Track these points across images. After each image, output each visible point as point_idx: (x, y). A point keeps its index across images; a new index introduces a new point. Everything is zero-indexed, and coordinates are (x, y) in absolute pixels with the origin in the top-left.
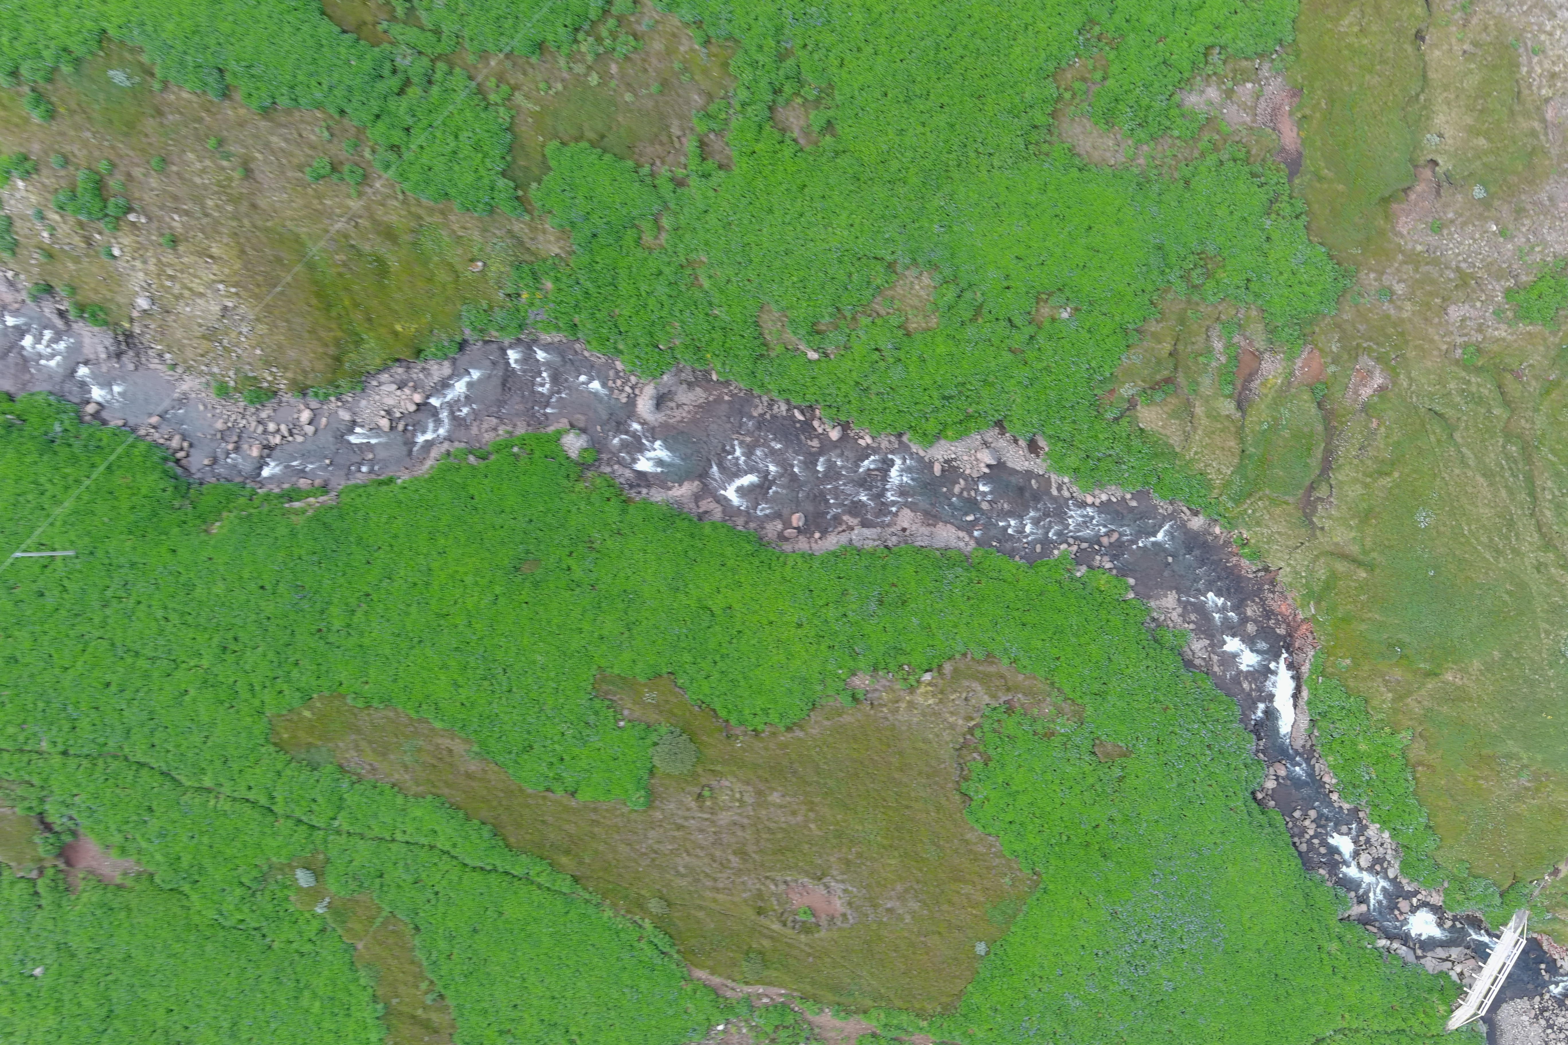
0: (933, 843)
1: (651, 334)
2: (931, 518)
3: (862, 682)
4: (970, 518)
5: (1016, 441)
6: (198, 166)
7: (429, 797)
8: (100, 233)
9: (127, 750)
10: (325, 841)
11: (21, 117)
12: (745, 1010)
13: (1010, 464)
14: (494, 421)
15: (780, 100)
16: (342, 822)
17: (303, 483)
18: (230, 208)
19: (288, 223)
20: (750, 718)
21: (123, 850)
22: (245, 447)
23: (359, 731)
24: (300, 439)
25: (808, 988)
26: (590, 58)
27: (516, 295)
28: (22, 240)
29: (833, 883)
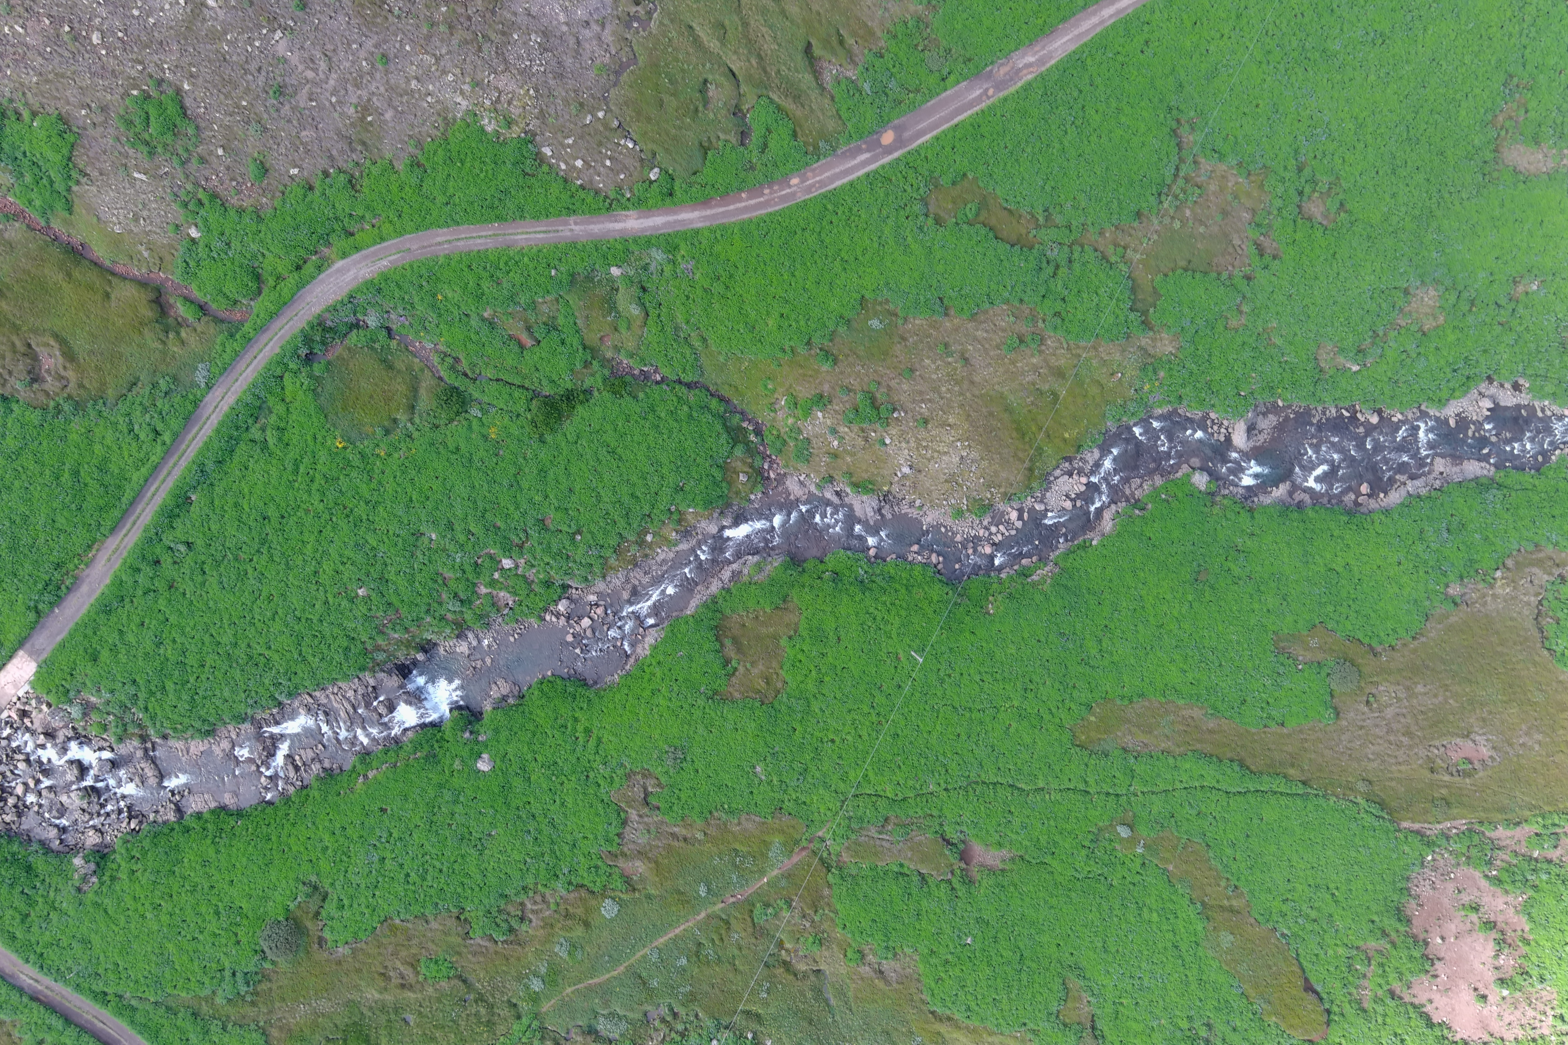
0: (1538, 689)
1: (1236, 387)
2: (1457, 459)
3: (1455, 590)
4: (1485, 451)
5: (1502, 386)
6: (933, 366)
7: (1189, 753)
8: (875, 432)
9: (983, 776)
10: (1129, 803)
11: (814, 370)
12: (1444, 840)
13: (1502, 404)
14: (1138, 481)
15: (1305, 198)
16: (1137, 787)
18: (956, 389)
19: (996, 387)
20: (1385, 638)
21: (1000, 845)
22: (980, 548)
23: (1129, 721)
24: (1013, 532)
25: (1482, 814)
26: (1171, 212)
27: (1141, 389)
28: (815, 451)
29: (1476, 738)
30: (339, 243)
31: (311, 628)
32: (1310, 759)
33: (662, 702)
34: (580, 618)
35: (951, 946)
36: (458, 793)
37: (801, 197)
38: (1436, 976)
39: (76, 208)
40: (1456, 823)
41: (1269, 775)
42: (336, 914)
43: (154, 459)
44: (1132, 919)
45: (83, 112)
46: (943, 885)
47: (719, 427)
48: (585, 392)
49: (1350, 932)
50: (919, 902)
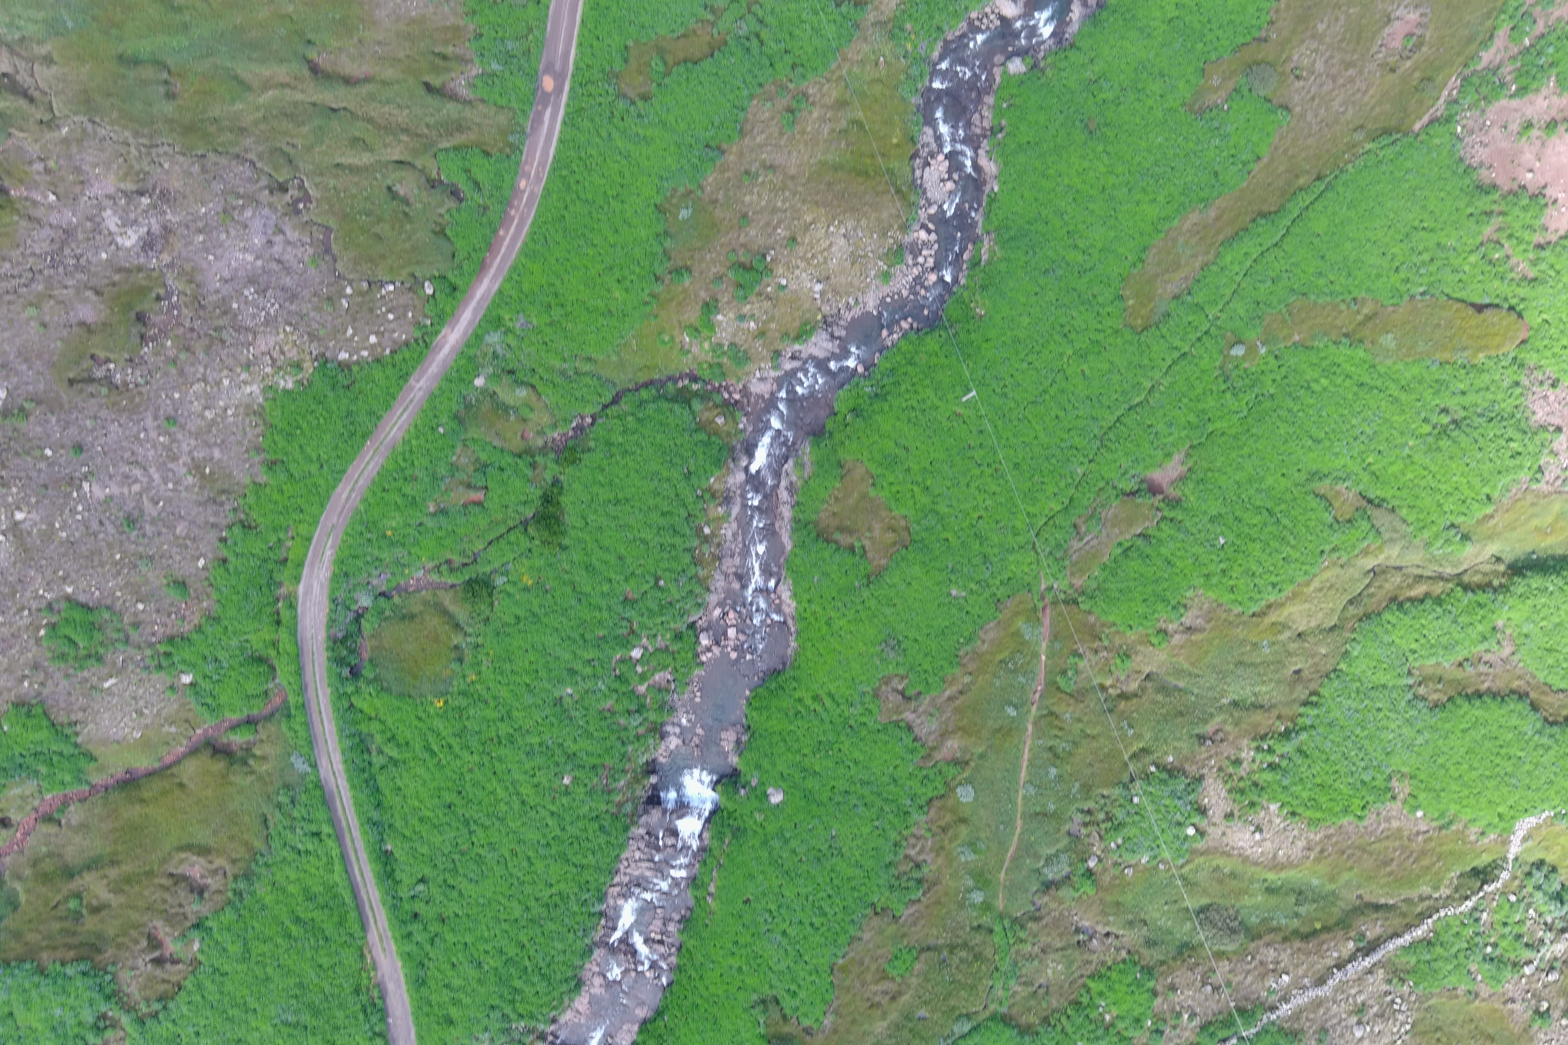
6: (755, 197)
7: (1221, 249)
8: (768, 286)
9: (1105, 424)
10: (1220, 328)
11: (682, 293)
12: (1455, 106)
18: (787, 193)
19: (811, 162)
20: (1259, 22)
23: (1157, 275)
25: (1459, 59)
27: (907, 52)
28: (745, 347)
29: (1398, 13)
30: (284, 575)
31: (563, 842)
33: (842, 622)
34: (725, 634)
35: (1214, 557)
36: (780, 834)
37: (539, 190)
38: (1555, 201)
39: (96, 753)
41: (1289, 201)
42: (796, 1002)
43: (335, 852)
44: (1312, 401)
45: (26, 684)
46: (1162, 525)
47: (665, 405)
48: (553, 485)
49: (1464, 239)
50: (1159, 554)
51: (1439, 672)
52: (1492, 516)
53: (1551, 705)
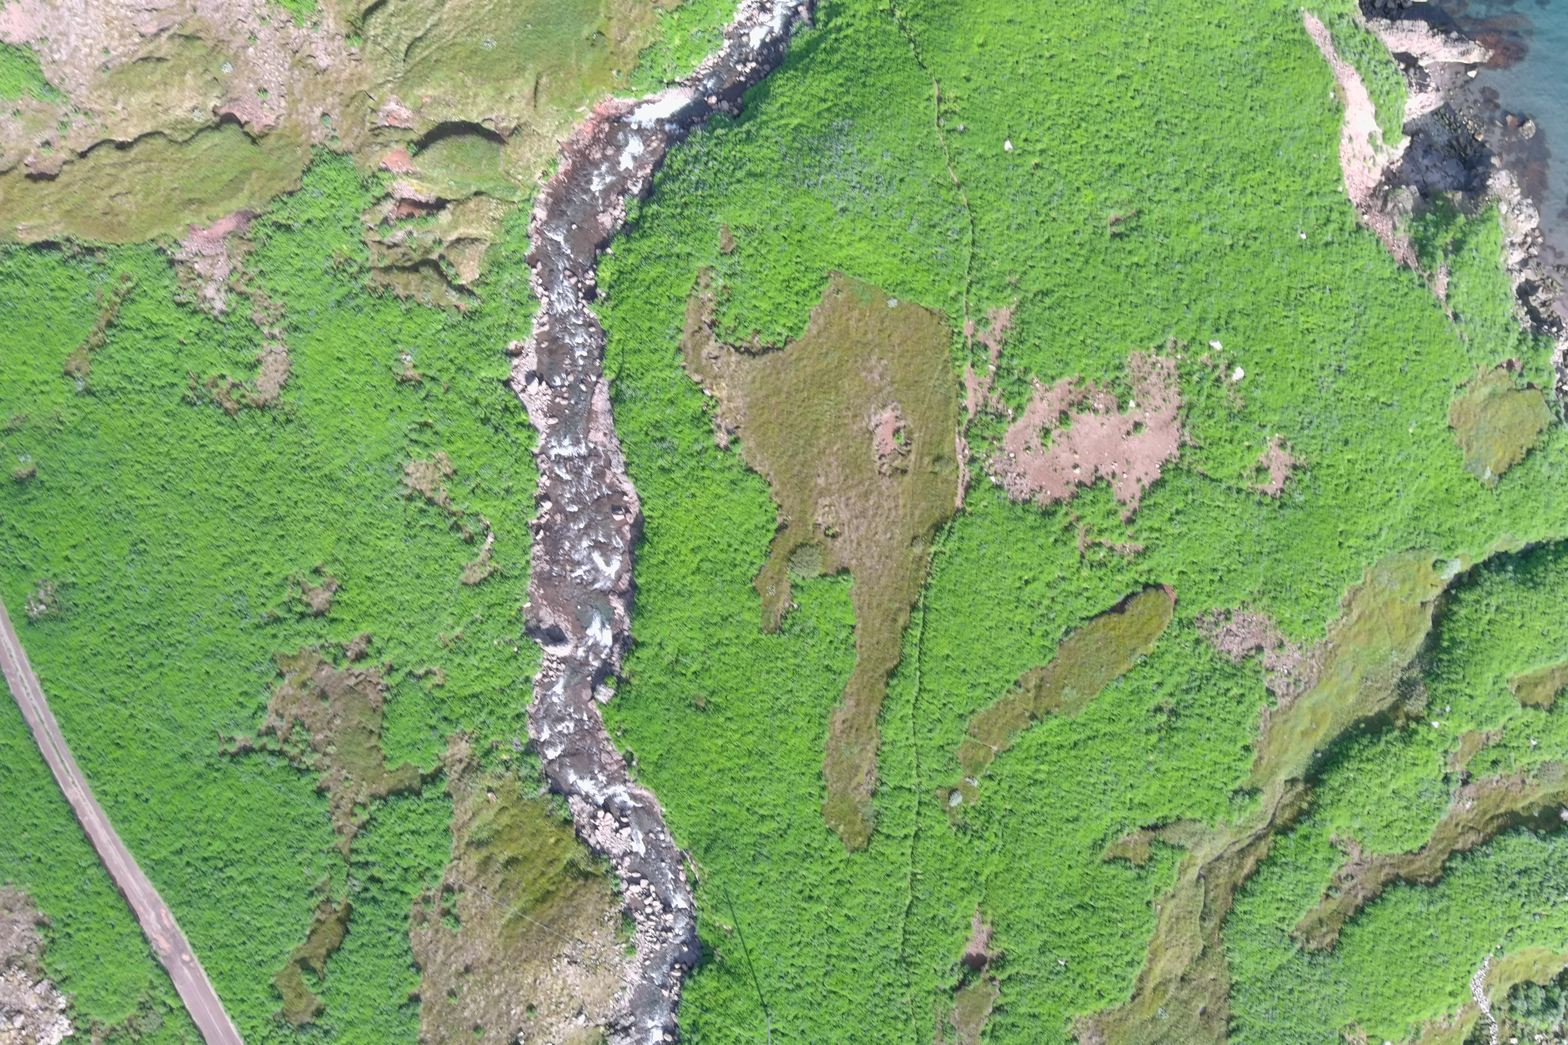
0: (825, 358)
1: (508, 660)
3: (722, 440)
6: (472, 1006)
7: (879, 728)
9: (896, 945)
10: (927, 792)
12: (976, 465)
15: (308, 612)
16: (911, 784)
17: (682, 878)
18: (496, 977)
19: (496, 935)
20: (769, 515)
21: (966, 929)
23: (845, 790)
25: (950, 423)
27: (506, 764)
29: (873, 424)
32: (890, 600)
35: (1065, 983)
38: (1114, 475)
40: (959, 449)
41: (903, 646)
44: (1046, 791)
46: (1004, 989)
49: (1065, 565)
50: (1021, 1016)
51: (1315, 917)
52: (1261, 758)
53: (1423, 867)
